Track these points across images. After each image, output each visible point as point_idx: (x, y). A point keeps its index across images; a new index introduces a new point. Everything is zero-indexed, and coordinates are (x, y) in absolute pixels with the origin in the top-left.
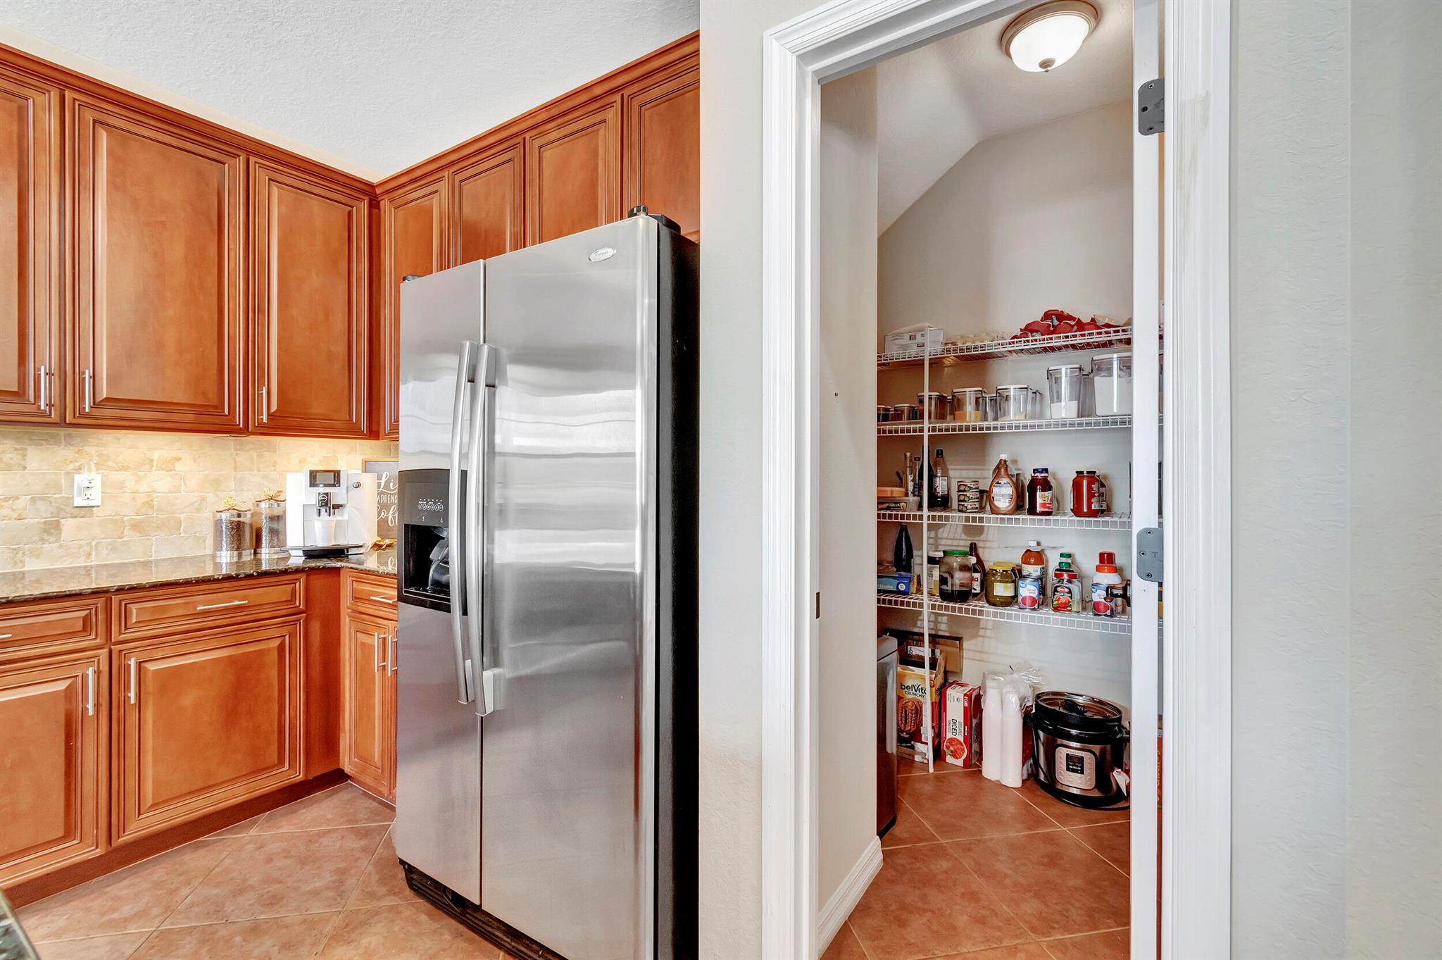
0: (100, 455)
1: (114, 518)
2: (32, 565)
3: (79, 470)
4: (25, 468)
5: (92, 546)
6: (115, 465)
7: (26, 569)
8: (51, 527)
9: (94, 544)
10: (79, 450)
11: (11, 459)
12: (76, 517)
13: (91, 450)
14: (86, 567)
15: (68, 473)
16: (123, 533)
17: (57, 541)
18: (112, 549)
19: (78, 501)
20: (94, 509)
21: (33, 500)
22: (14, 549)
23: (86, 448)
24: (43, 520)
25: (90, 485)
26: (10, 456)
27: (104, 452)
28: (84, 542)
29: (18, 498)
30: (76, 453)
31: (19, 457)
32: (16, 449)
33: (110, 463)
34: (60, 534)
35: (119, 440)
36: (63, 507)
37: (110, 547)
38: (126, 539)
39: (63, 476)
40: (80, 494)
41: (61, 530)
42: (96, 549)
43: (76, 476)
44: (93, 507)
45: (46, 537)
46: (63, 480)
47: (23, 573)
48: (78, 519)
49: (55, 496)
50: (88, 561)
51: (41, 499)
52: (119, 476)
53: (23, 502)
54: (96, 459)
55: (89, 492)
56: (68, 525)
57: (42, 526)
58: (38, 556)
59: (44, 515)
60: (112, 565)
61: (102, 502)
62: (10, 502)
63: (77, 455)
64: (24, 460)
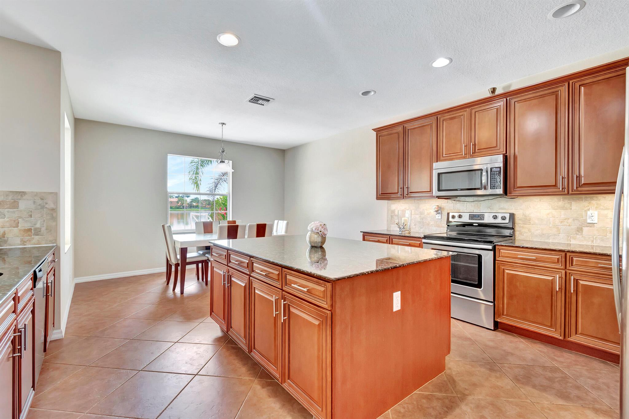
0: (597, 204)
1: (603, 228)
2: (573, 242)
3: (589, 210)
4: (571, 209)
5: (594, 238)
6: (603, 208)
7: (571, 243)
8: (579, 229)
9: (595, 237)
10: (589, 202)
11: (567, 206)
12: (588, 227)
13: (594, 202)
14: (592, 245)
15: (585, 211)
16: (607, 234)
17: (581, 235)
18: (602, 240)
19: (589, 221)
20: (595, 224)
21: (574, 220)
22: (568, 236)
23: (592, 202)
24: (577, 227)
25: (592, 215)
26: (566, 205)
27: (599, 203)
28: (591, 236)
29: (569, 219)
30: (588, 203)
31: (570, 205)
32: (569, 203)
33: (602, 207)
34: (582, 232)
35: (605, 198)
36: (583, 223)
37: (601, 239)
38: (608, 237)
39: (584, 212)
40: (589, 218)
41: (582, 231)
42: (596, 240)
43: (588, 212)
44: (595, 223)
45: (578, 233)
46: (583, 213)
47: (570, 244)
48: (589, 227)
49: (581, 219)
50: (593, 243)
51: (576, 220)
52: (606, 212)
53: (570, 220)
54: (596, 206)
55: (592, 218)
56: (585, 229)
57: (577, 229)
58: (575, 239)
59: (577, 225)
60: (602, 246)
61: (598, 221)
62: (567, 220)
63: (588, 204)
64: (571, 206)
